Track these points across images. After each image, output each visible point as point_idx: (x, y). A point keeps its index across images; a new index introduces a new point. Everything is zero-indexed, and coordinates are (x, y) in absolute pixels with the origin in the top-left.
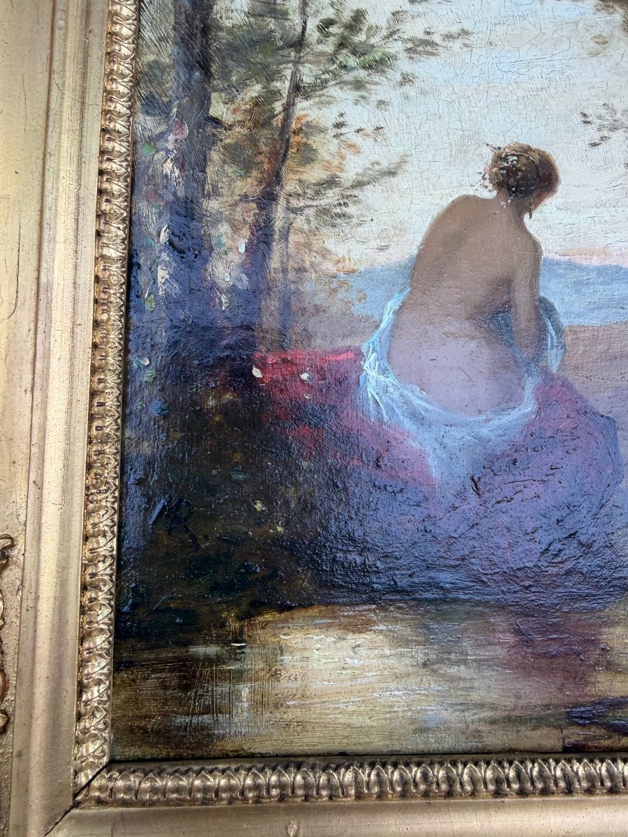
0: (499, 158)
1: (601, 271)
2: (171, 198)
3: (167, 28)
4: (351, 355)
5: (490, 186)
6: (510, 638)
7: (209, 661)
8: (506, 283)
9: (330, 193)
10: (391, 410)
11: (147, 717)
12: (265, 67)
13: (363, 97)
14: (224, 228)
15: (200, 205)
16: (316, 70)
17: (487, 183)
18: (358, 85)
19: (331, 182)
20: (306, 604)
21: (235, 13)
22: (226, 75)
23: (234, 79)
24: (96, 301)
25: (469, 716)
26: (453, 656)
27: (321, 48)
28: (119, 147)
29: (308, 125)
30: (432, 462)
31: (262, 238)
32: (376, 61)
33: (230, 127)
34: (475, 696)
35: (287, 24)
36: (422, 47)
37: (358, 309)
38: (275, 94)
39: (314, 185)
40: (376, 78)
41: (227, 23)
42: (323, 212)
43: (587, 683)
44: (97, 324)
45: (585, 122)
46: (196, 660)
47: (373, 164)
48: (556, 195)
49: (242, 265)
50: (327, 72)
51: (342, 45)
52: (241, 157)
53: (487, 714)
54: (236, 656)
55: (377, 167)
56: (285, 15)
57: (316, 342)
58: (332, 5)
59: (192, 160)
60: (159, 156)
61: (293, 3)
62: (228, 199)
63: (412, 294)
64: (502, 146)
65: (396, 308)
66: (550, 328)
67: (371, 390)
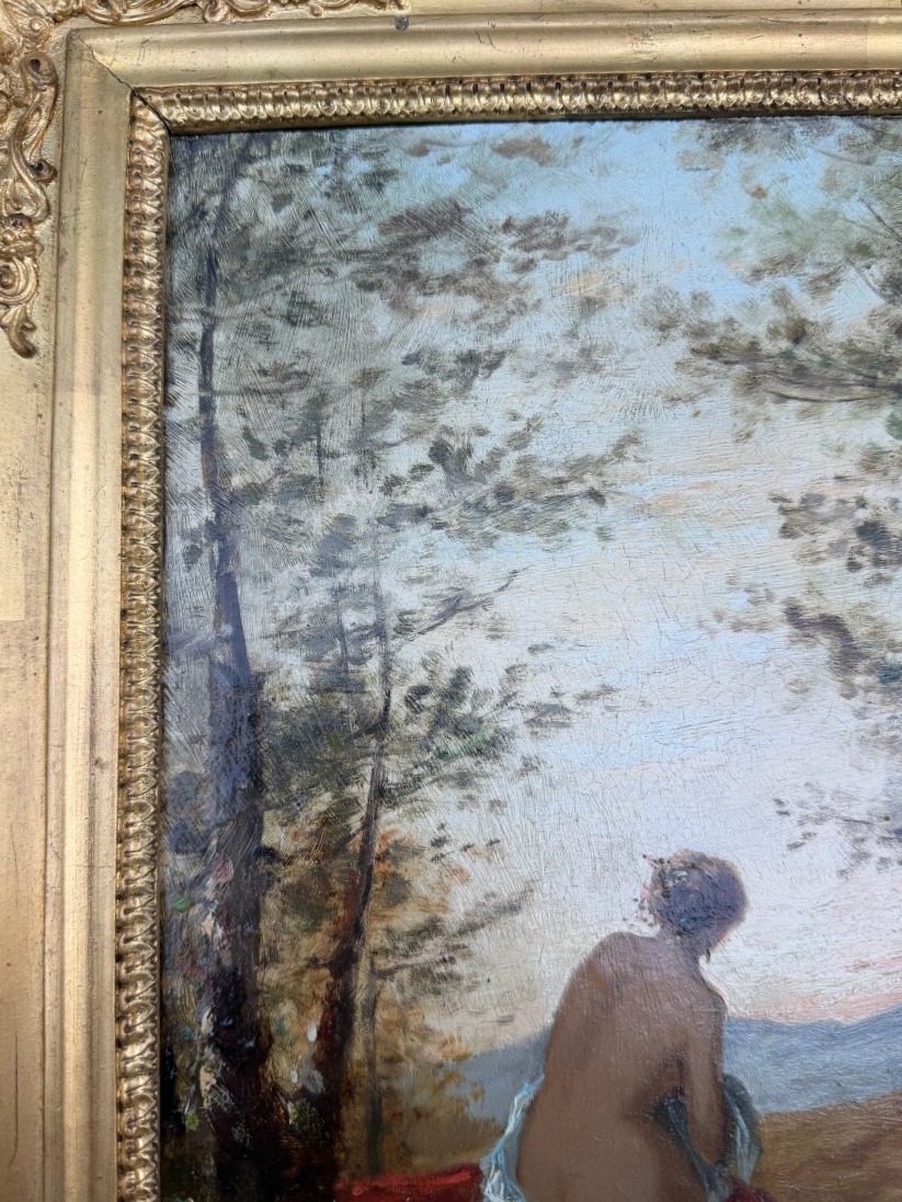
0: (661, 878)
1: (807, 1030)
2: (214, 968)
3: (200, 723)
4: (465, 1176)
5: (651, 919)
8: (677, 1064)
9: (430, 944)
12: (336, 764)
13: (470, 797)
14: (287, 1008)
15: (253, 976)
16: (405, 763)
17: (646, 914)
18: (463, 780)
19: (432, 928)
21: (293, 691)
22: (283, 784)
23: (294, 787)
24: (120, 1138)
27: (412, 729)
29: (397, 845)
31: (339, 1019)
32: (486, 742)
33: (290, 861)
35: (364, 699)
36: (547, 716)
37: (475, 1111)
38: (351, 802)
39: (408, 934)
40: (487, 767)
41: (283, 707)
42: (423, 973)
45: (781, 813)
47: (487, 896)
48: (743, 925)
49: (314, 1057)
50: (418, 764)
51: (440, 720)
52: (306, 902)
56: (360, 687)
57: (418, 1161)
58: (424, 664)
59: (241, 913)
60: (195, 911)
61: (373, 666)
62: (291, 965)
63: (546, 1083)
64: (666, 856)
65: (526, 1102)
66: (740, 1118)
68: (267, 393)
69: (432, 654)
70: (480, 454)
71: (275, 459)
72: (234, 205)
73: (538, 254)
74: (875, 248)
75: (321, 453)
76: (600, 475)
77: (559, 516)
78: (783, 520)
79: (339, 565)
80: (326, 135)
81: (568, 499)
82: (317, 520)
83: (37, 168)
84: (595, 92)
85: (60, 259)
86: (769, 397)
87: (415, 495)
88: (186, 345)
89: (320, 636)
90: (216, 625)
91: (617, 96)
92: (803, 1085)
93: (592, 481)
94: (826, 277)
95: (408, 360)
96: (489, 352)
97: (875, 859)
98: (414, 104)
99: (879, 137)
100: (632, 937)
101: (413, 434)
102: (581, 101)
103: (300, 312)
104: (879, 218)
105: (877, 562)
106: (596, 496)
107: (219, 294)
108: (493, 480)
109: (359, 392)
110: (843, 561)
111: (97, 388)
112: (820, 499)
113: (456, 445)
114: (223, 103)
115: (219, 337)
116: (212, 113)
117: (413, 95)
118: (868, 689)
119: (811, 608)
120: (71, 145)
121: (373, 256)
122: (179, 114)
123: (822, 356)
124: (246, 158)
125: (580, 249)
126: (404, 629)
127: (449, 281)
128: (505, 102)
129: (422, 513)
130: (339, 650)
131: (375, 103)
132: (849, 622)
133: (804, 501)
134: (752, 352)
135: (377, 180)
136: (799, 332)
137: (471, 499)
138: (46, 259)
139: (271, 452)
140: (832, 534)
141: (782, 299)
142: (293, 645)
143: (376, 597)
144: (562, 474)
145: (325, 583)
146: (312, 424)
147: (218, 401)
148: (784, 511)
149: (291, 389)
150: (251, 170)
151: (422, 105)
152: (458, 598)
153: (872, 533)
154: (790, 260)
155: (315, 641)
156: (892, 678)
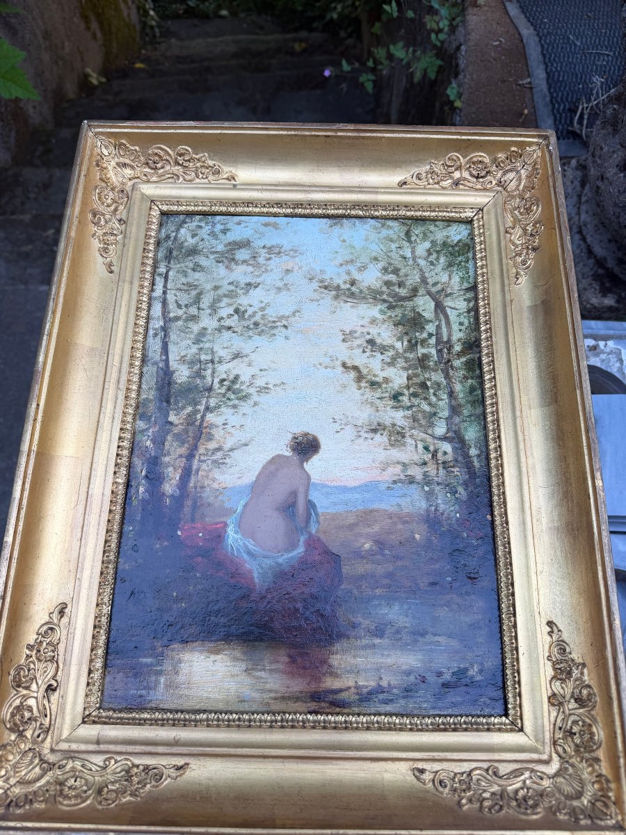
0: (295, 438)
1: (337, 488)
2: (149, 456)
3: (153, 383)
4: (222, 525)
5: (290, 451)
6: (287, 659)
7: (147, 665)
8: (294, 494)
9: (218, 453)
10: (238, 550)
12: (194, 399)
13: (236, 412)
14: (171, 469)
15: (161, 458)
16: (216, 400)
18: (235, 407)
19: (219, 449)
21: (183, 377)
22: (176, 403)
23: (180, 405)
24: (111, 501)
25: (266, 696)
26: (258, 667)
27: (219, 391)
28: (128, 435)
29: (211, 424)
30: (256, 575)
31: (187, 473)
32: (243, 396)
33: (176, 426)
34: (268, 686)
35: (205, 381)
36: (264, 390)
37: (227, 505)
38: (198, 411)
39: (212, 450)
40: (243, 404)
41: (179, 381)
42: (215, 462)
43: (321, 682)
44: (110, 511)
46: (140, 665)
47: (238, 441)
49: (177, 485)
50: (221, 401)
51: (229, 389)
52: (180, 439)
53: (273, 695)
54: (159, 663)
55: (240, 442)
56: (204, 377)
57: (207, 519)
58: (226, 372)
59: (159, 442)
60: (144, 438)
61: (209, 372)
62: (173, 457)
63: (251, 498)
64: (296, 433)
65: (244, 503)
66: (313, 513)
67: (230, 541)
68: (184, 290)
69: (229, 369)
70: (250, 311)
71: (184, 309)
72: (179, 236)
73: (273, 256)
74: (380, 259)
75: (199, 309)
76: (287, 321)
77: (272, 332)
78: (343, 337)
79: (202, 342)
80: (210, 217)
81: (277, 327)
82: (196, 328)
83: (120, 220)
84: (292, 208)
85: (124, 246)
86: (342, 301)
87: (228, 323)
88: (160, 275)
90: (161, 356)
91: (300, 210)
92: (334, 504)
93: (284, 322)
94: (363, 267)
95: (229, 284)
96: (255, 283)
97: (363, 437)
98: (237, 209)
99: (383, 225)
100: (283, 455)
101: (229, 305)
102: (289, 211)
103: (197, 268)
104: (381, 250)
105: (372, 351)
106: (285, 327)
107: (172, 261)
108: (253, 320)
109: (212, 292)
110: (361, 350)
111: (131, 283)
112: (356, 332)
113: (242, 309)
114: (178, 205)
115: (171, 273)
116: (175, 208)
117: (237, 206)
119: (349, 364)
120: (131, 214)
121: (222, 253)
122: (165, 208)
123: (360, 290)
124: (184, 222)
125: (286, 255)
126: (220, 362)
127: (244, 262)
128: (265, 210)
129: (229, 328)
130: (198, 366)
131: (225, 208)
132: (362, 368)
133: (350, 332)
134: (338, 288)
135: (224, 231)
136: (353, 283)
137: (246, 325)
138: (119, 246)
139: (183, 307)
140: (359, 342)
141: (348, 273)
142: (184, 364)
143: (212, 352)
144: (275, 319)
145: (196, 346)
146: (198, 299)
147: (168, 291)
148: (344, 334)
149: (192, 290)
150: (186, 226)
151: (239, 210)
152: (238, 354)
153: (371, 342)
154: (352, 261)
155: (192, 363)
156: (373, 384)
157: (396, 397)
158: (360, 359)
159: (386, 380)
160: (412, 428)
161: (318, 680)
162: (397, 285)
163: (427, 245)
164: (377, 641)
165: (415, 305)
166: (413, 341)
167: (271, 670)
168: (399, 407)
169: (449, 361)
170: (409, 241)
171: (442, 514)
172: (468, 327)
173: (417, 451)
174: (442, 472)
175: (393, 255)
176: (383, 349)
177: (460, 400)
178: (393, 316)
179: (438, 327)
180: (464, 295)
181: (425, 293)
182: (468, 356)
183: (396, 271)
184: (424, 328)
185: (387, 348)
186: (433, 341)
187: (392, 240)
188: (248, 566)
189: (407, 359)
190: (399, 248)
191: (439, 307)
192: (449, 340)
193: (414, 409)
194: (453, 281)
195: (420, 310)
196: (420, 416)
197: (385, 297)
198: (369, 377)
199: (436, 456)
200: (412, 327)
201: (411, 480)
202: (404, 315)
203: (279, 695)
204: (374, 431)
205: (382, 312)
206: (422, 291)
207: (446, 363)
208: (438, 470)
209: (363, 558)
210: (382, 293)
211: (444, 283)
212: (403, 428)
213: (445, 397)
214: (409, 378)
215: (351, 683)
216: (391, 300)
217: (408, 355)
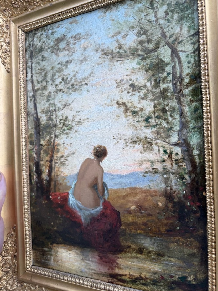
0: (95, 149)
1: (117, 175)
2: (35, 161)
3: (33, 126)
4: (67, 194)
5: (93, 156)
8: (96, 179)
9: (62, 159)
10: (74, 206)
11: (38, 259)
12: (50, 132)
13: (68, 137)
14: (44, 167)
15: (40, 162)
16: (59, 131)
17: (92, 155)
18: (67, 134)
19: (62, 156)
20: (61, 244)
21: (44, 121)
22: (43, 135)
23: (44, 135)
25: (90, 271)
26: (87, 259)
27: (60, 126)
29: (58, 144)
30: (82, 218)
31: (51, 169)
32: (70, 128)
33: (44, 146)
34: (92, 268)
35: (53, 121)
36: (79, 123)
37: (68, 184)
38: (52, 137)
39: (59, 157)
40: (70, 132)
41: (43, 123)
42: (61, 163)
43: (113, 270)
46: (44, 250)
48: (107, 157)
49: (48, 175)
50: (61, 131)
51: (63, 125)
52: (46, 152)
53: (93, 271)
55: (71, 152)
56: (53, 119)
57: (61, 191)
58: (61, 115)
59: (38, 154)
60: (33, 153)
61: (54, 116)
62: (45, 161)
63: (78, 181)
64: (95, 146)
65: (75, 183)
66: (106, 189)
67: (71, 202)
68: (40, 73)
69: (63, 114)
70: (69, 79)
72: (34, 43)
73: (77, 41)
74: (135, 26)
75: (47, 82)
76: (87, 80)
77: (81, 88)
78: (117, 85)
79: (50, 100)
80: (45, 27)
81: (82, 85)
82: (46, 93)
86: (115, 61)
87: (60, 87)
88: (29, 67)
89: (47, 112)
90: (34, 111)
92: (116, 184)
93: (86, 81)
94: (126, 35)
96: (70, 60)
97: (129, 146)
98: (56, 19)
100: (90, 158)
101: (59, 76)
103: (44, 59)
104: (136, 20)
105: (133, 91)
106: (86, 84)
107: (33, 58)
108: (71, 83)
109: (51, 71)
110: (127, 92)
112: (123, 80)
113: (65, 77)
115: (33, 65)
118: (129, 116)
119: (120, 102)
121: (53, 47)
123: (125, 51)
124: (35, 34)
125: (83, 39)
126: (58, 110)
129: (61, 90)
130: (50, 114)
132: (127, 104)
133: (120, 81)
134: (112, 53)
135: (53, 33)
136: (120, 47)
137: (68, 87)
139: (40, 83)
140: (125, 87)
141: (117, 41)
142: (44, 113)
143: (55, 105)
144: (81, 81)
145: (48, 103)
146: (45, 77)
147: (33, 75)
148: (117, 83)
149: (43, 72)
150: (36, 36)
152: (66, 104)
153: (132, 85)
154: (119, 33)
155: (46, 113)
156: (134, 113)
157: (147, 120)
158: (126, 98)
159: (141, 109)
160: (156, 139)
161: (112, 269)
162: (147, 43)
163: (165, 7)
164: (139, 255)
165: (158, 54)
166: (158, 80)
167: (92, 261)
168: (149, 126)
169: (181, 91)
170: (153, 8)
171: (175, 191)
172: (194, 63)
173: (159, 153)
174: (175, 166)
175: (143, 21)
176: (139, 89)
177: (187, 118)
178: (145, 65)
179: (174, 67)
180: (191, 39)
181: (164, 44)
182: (194, 86)
183: (145, 33)
184: (164, 70)
185: (142, 87)
186: (170, 78)
187: (142, 11)
188: (79, 214)
189: (153, 94)
190: (147, 15)
191: (175, 53)
192: (181, 75)
193: (158, 127)
194: (183, 31)
195: (161, 57)
196: (161, 131)
197: (139, 52)
198: (132, 109)
199: (171, 156)
200: (156, 70)
201: (156, 171)
202: (152, 63)
203: (96, 272)
204: (135, 142)
205: (138, 63)
206: (162, 43)
207: (178, 93)
208: (172, 164)
209: (131, 213)
210: (138, 50)
211: (177, 34)
212: (151, 140)
213: (177, 116)
214: (155, 107)
215: (127, 273)
216: (143, 53)
217: (154, 90)
